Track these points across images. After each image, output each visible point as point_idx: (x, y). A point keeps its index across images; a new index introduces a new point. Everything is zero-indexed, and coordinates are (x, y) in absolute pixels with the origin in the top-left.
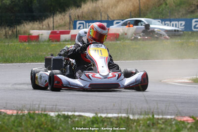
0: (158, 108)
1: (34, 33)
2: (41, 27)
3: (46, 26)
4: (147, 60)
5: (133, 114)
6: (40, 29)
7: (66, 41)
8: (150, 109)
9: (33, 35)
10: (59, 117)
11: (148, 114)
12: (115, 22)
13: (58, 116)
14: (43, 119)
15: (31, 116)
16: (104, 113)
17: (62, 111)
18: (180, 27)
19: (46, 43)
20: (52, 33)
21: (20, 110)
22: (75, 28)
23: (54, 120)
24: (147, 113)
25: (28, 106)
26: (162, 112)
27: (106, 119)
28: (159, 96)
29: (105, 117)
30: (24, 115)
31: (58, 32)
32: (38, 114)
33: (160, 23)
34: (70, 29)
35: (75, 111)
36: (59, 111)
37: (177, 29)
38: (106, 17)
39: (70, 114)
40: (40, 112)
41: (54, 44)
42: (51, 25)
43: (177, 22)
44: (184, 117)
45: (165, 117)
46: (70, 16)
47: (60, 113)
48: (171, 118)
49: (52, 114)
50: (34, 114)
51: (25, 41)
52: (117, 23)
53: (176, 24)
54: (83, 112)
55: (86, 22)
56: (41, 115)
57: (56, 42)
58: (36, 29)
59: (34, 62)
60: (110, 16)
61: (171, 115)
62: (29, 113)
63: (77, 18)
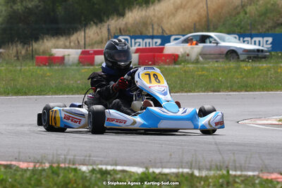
0: (234, 161)
1: (58, 52)
2: (68, 44)
3: (75, 43)
4: (218, 92)
5: (199, 169)
6: (66, 47)
8: (224, 163)
9: (56, 56)
10: (93, 173)
11: (221, 170)
12: (173, 38)
13: (93, 170)
14: (71, 176)
15: (54, 171)
16: (158, 168)
17: (98, 165)
18: (265, 45)
19: (75, 67)
20: (83, 53)
21: (38, 162)
23: (86, 177)
24: (218, 168)
25: (50, 157)
26: (241, 166)
27: (160, 176)
28: (236, 144)
30: (44, 170)
31: (92, 52)
32: (65, 169)
33: (237, 40)
35: (116, 165)
36: (94, 163)
37: (260, 48)
38: (160, 31)
39: (109, 168)
40: (67, 165)
41: (86, 69)
42: (82, 43)
43: (261, 39)
44: (272, 173)
45: (245, 173)
46: (109, 29)
47: (95, 167)
48: (254, 176)
49: (84, 168)
50: (59, 167)
51: (45, 65)
52: (176, 39)
53: (259, 42)
54: (128, 166)
55: (131, 38)
56: (68, 169)
57: (88, 65)
58: (61, 48)
59: (57, 94)
60: (166, 29)
61: (253, 171)
62: (51, 167)
63: (118, 31)
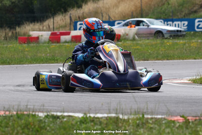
1: (34, 34)
2: (41, 28)
3: (46, 27)
5: (123, 114)
6: (40, 30)
7: (66, 42)
8: (140, 109)
9: (33, 36)
10: (47, 118)
11: (138, 114)
13: (47, 116)
15: (19, 117)
18: (182, 27)
20: (52, 34)
22: (75, 29)
23: (41, 120)
29: (94, 117)
30: (12, 116)
31: (58, 33)
32: (27, 115)
34: (70, 30)
37: (179, 29)
39: (59, 114)
41: (53, 45)
42: (51, 27)
44: (176, 116)
46: (70, 17)
48: (162, 118)
49: (41, 114)
51: (25, 43)
53: (178, 25)
54: (74, 112)
58: (37, 31)
59: (32, 64)
60: (111, 16)
62: (17, 114)
63: (78, 18)
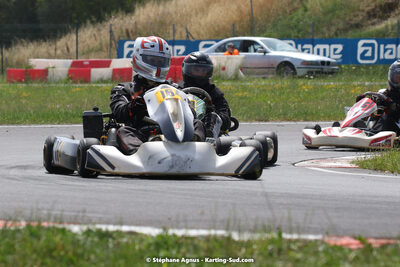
0: (290, 219)
1: (39, 63)
2: (52, 52)
3: (62, 51)
4: (266, 121)
5: (240, 231)
6: (50, 57)
7: (102, 81)
8: (274, 221)
9: (36, 68)
10: (88, 236)
11: (270, 232)
12: (202, 44)
13: (88, 232)
14: (57, 239)
15: (33, 233)
16: (181, 228)
17: (94, 224)
18: (333, 56)
19: (62, 85)
20: (74, 64)
21: (10, 220)
22: (120, 55)
23: (79, 241)
24: (266, 229)
25: (27, 213)
26: (298, 227)
27: (184, 240)
28: (291, 196)
29: (183, 237)
30: (18, 231)
31: (87, 63)
32: (48, 229)
33: (293, 48)
34: (111, 57)
35: (121, 224)
36: (90, 222)
37: (326, 59)
38: (184, 34)
39: (111, 228)
40: (51, 224)
41: (78, 87)
42: (73, 50)
43: (327, 46)
44: (342, 237)
45: (303, 237)
46: (111, 31)
47: (91, 227)
48: (316, 241)
49: (76, 229)
50: (40, 227)
51: (20, 81)
52: (206, 46)
53: (325, 50)
56: (53, 231)
57: (81, 82)
58: (43, 57)
59: (37, 124)
60: (192, 31)
61: (316, 232)
62: (29, 226)
63: (125, 34)
